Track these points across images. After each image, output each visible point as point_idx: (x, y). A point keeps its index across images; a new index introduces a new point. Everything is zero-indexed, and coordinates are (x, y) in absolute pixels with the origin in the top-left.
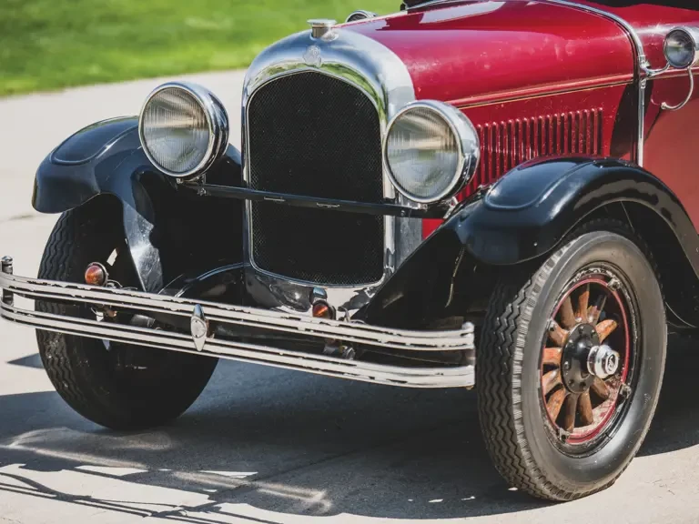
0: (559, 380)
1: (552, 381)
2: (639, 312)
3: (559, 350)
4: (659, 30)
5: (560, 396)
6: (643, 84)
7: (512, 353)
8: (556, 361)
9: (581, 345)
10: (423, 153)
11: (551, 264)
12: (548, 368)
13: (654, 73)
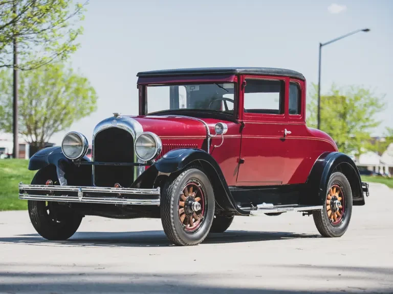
0: (184, 211)
1: (182, 211)
2: (207, 196)
3: (184, 202)
4: (213, 125)
5: (184, 216)
6: (209, 139)
7: (171, 198)
8: (183, 205)
9: (190, 202)
10: (146, 147)
11: (182, 175)
12: (181, 207)
13: (212, 136)
